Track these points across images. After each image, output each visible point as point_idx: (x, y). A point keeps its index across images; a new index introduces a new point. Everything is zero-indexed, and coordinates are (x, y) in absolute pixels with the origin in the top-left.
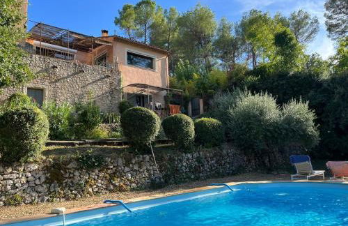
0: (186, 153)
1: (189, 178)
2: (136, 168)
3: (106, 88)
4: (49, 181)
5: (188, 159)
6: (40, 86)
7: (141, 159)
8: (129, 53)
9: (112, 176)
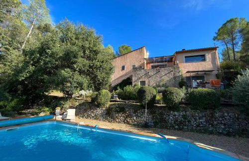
0: (174, 111)
1: (173, 127)
2: (139, 115)
3: (171, 76)
4: (106, 114)
5: (175, 115)
6: (144, 80)
7: (143, 111)
8: (186, 57)
9: (127, 117)
